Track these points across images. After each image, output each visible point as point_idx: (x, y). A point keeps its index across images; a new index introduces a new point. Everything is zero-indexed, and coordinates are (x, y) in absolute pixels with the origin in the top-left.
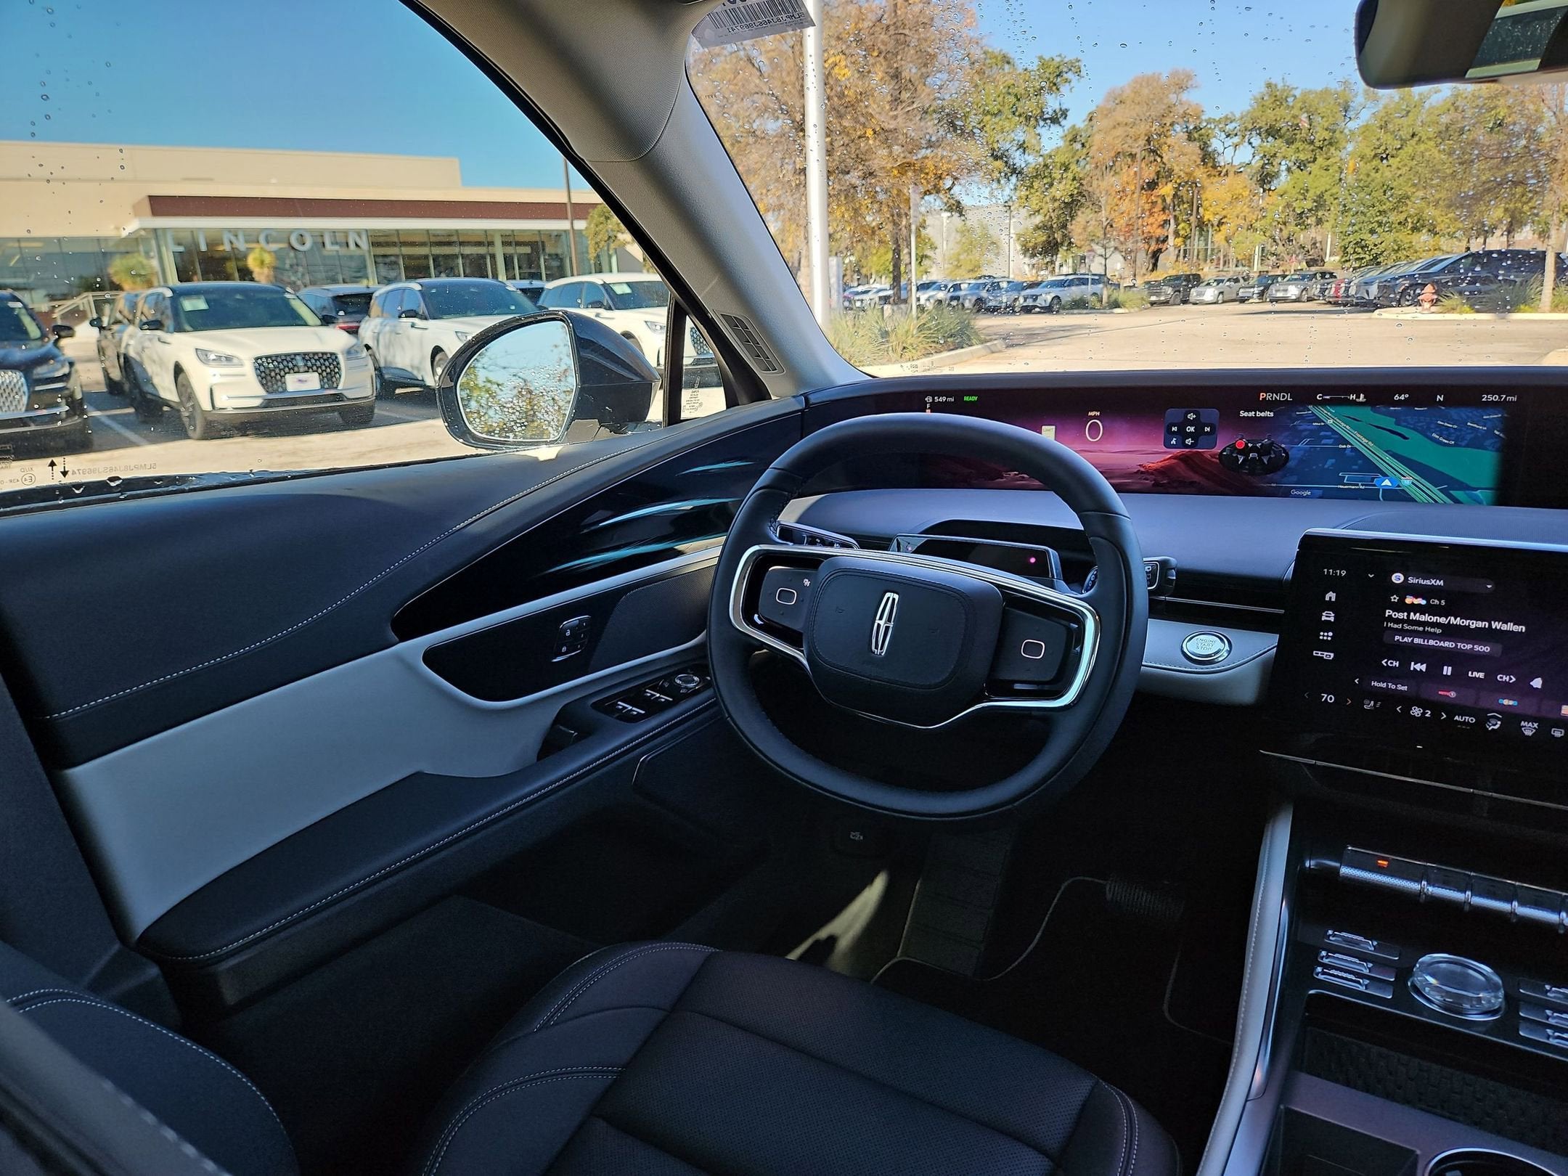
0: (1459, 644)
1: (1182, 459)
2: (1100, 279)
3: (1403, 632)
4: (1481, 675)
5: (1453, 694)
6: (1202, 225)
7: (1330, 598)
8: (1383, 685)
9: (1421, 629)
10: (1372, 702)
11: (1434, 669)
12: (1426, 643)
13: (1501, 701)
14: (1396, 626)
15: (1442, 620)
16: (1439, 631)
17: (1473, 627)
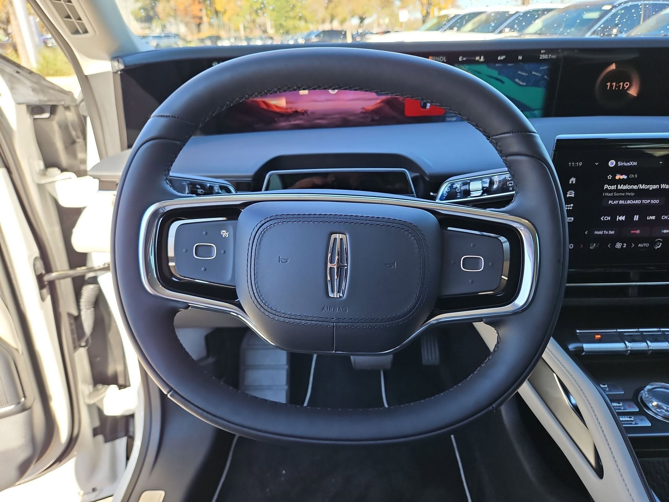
0: (643, 201)
1: (386, 102)
2: (177, 36)
3: (614, 198)
4: (653, 218)
5: (638, 232)
6: (217, 13)
7: (572, 182)
8: (601, 233)
9: (623, 194)
10: (595, 244)
11: (629, 218)
12: (626, 203)
13: (662, 231)
14: (610, 195)
15: (635, 187)
16: (633, 194)
17: (651, 189)
